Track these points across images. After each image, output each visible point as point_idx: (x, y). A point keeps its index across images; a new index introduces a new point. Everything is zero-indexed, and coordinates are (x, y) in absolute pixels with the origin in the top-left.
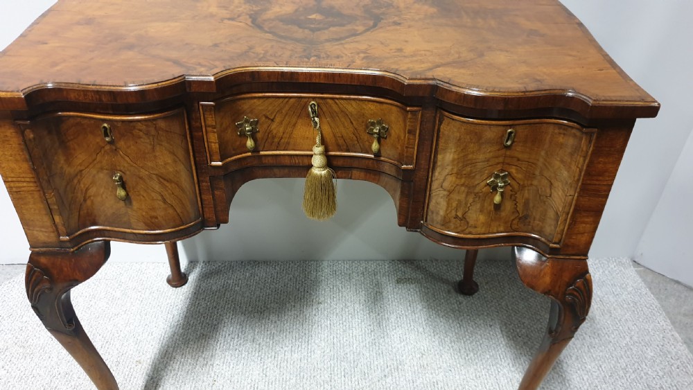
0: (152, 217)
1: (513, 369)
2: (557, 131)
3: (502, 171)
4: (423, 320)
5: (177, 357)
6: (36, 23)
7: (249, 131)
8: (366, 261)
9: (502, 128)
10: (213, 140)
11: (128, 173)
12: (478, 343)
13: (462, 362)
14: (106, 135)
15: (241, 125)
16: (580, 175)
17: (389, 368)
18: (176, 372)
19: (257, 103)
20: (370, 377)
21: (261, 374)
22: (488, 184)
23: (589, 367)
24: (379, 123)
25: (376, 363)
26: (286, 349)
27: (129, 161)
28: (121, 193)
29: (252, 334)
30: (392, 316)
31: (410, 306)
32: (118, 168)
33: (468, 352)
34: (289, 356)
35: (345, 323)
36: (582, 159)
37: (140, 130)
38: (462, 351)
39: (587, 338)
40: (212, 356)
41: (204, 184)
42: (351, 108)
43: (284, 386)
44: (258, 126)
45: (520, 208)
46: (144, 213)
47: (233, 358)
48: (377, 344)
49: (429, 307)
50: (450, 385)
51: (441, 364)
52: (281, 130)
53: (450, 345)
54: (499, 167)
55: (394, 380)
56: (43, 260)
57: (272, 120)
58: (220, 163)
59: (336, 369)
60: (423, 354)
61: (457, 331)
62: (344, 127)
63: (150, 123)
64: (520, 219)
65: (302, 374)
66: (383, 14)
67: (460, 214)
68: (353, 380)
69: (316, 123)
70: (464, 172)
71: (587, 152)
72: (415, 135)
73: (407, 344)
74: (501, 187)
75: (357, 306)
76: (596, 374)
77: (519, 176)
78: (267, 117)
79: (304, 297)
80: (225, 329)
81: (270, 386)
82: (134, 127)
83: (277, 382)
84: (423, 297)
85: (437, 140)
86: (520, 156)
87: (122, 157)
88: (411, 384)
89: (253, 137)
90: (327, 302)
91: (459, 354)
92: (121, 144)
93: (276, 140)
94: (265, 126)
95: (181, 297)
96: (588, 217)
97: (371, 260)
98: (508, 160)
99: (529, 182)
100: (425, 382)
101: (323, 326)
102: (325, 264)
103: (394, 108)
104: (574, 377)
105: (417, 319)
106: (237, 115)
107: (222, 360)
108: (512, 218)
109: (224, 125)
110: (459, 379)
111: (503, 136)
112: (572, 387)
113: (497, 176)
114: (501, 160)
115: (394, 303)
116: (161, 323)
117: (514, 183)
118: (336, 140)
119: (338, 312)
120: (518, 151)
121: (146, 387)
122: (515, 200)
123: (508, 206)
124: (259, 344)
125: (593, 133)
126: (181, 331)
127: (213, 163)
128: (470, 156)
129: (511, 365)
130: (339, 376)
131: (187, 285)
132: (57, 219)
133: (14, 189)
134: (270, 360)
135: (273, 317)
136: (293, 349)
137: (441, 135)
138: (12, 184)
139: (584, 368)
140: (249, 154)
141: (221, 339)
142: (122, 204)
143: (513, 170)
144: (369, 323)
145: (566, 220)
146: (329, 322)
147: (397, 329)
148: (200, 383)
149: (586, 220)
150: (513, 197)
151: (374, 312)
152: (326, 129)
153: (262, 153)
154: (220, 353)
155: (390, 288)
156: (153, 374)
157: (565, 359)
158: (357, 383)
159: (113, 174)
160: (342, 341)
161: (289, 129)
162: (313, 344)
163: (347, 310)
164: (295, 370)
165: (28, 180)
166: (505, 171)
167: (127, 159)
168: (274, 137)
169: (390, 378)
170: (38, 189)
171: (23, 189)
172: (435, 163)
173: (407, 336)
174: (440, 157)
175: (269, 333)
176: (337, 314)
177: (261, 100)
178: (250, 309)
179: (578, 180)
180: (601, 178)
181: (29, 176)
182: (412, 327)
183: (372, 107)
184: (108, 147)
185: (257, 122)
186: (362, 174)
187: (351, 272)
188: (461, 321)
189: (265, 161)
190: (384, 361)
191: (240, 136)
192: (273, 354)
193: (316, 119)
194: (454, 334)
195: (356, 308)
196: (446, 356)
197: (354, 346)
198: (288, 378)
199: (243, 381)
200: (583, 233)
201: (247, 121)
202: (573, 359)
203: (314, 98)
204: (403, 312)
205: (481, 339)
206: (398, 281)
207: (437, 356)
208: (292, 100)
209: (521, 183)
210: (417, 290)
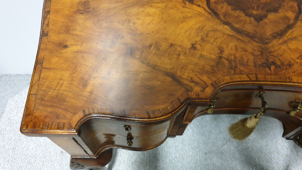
7: (213, 108)
10: (190, 116)
41: (175, 127)
138: (63, 146)
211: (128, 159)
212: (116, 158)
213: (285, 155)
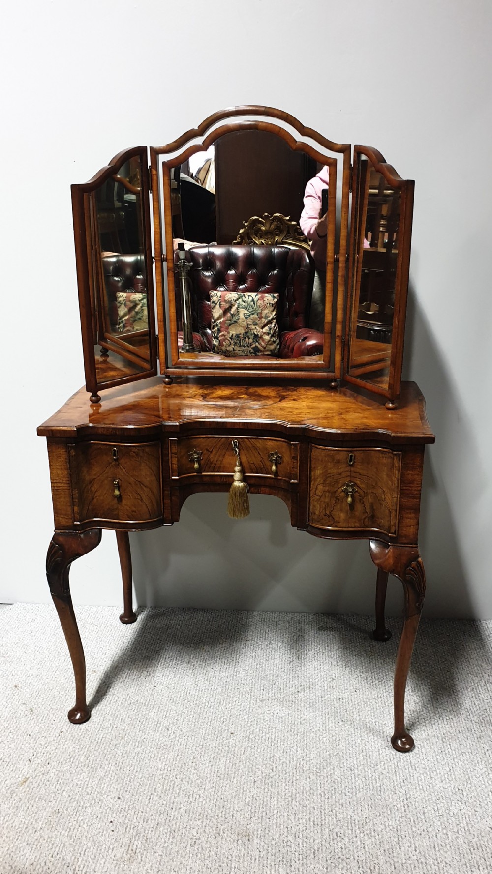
0: (133, 511)
1: (412, 693)
2: (381, 455)
3: (351, 481)
4: (338, 656)
5: (125, 669)
6: (72, 398)
7: (196, 458)
8: (292, 613)
9: (345, 453)
10: (174, 462)
11: (123, 480)
12: (384, 675)
13: (367, 686)
14: (115, 455)
15: (192, 455)
16: (398, 483)
17: (302, 687)
18: (124, 679)
19: (203, 441)
20: (285, 691)
21: (194, 685)
22: (343, 491)
23: (483, 696)
24: (276, 453)
25: (291, 683)
26: (215, 669)
27: (125, 472)
28: (117, 492)
29: (188, 658)
30: (311, 652)
31: (328, 646)
32: (118, 477)
33: (374, 680)
34: (218, 674)
35: (268, 655)
36: (397, 472)
37: (134, 452)
38: (369, 679)
39: (486, 676)
40: (154, 671)
41: (166, 492)
42: (259, 444)
43: (212, 693)
44: (202, 455)
45: (368, 510)
46: (128, 508)
47: (171, 673)
48: (294, 671)
49: (345, 648)
50: (353, 701)
51: (348, 686)
52: (216, 459)
53: (359, 675)
54: (349, 479)
55: (305, 695)
56: (61, 539)
57: (211, 452)
58: (177, 478)
59: (256, 685)
60: (333, 679)
61: (366, 665)
62: (255, 456)
63: (140, 448)
64: (369, 518)
65: (227, 686)
66: (288, 395)
67: (328, 512)
68: (270, 692)
69: (236, 451)
70: (327, 482)
71: (399, 467)
72: (297, 460)
73: (320, 672)
74: (350, 492)
75: (280, 644)
76: (488, 701)
77: (362, 486)
78: (207, 450)
79: (234, 635)
80: (166, 654)
81: (200, 692)
82: (131, 450)
83: (206, 691)
84: (341, 640)
85: (311, 463)
86: (361, 472)
87: (121, 469)
88: (320, 698)
89: (199, 461)
90: (254, 641)
91: (365, 681)
92: (122, 461)
93: (212, 465)
94: (206, 456)
95: (130, 631)
96: (410, 513)
97: (297, 613)
98: (353, 474)
99: (371, 491)
100: (332, 698)
101: (249, 656)
102: (255, 613)
103: (284, 443)
104: (467, 702)
105: (332, 656)
106: (190, 448)
107: (162, 674)
108: (364, 517)
109: (182, 454)
110: (363, 697)
111: (347, 458)
112: (463, 708)
113: (348, 485)
114: (348, 474)
115: (313, 644)
116: (113, 647)
117: (359, 490)
118: (250, 465)
119: (263, 647)
120: (359, 468)
121: (99, 687)
122: (363, 503)
123: (359, 507)
124: (194, 665)
125: (400, 454)
126: (129, 653)
127: (173, 478)
128: (329, 471)
129: (411, 691)
130: (259, 689)
131: (135, 623)
132: (76, 509)
133: (56, 488)
134: (201, 675)
135: (206, 648)
136: (222, 670)
137: (312, 459)
138: (55, 485)
139: (477, 696)
140: (196, 474)
141: (162, 661)
142: (116, 501)
143: (358, 482)
144: (289, 656)
145: (396, 515)
146: (254, 653)
147: (314, 661)
148: (143, 687)
149: (410, 516)
150: (362, 502)
151: (295, 648)
152: (244, 459)
153: (203, 473)
154: (160, 669)
155: (312, 633)
156: (106, 679)
157: (461, 689)
158: (273, 695)
159: (114, 480)
160: (264, 667)
161: (221, 458)
162: (239, 667)
163: (271, 646)
164: (222, 683)
165: (65, 482)
166: (353, 482)
167: (124, 470)
168: (211, 463)
169: (302, 693)
170: (69, 488)
171: (60, 488)
172: (310, 478)
173: (322, 666)
174: (312, 473)
175: (202, 658)
176: (262, 649)
177: (205, 439)
178: (188, 642)
179: (398, 486)
180: (412, 485)
181: (65, 480)
182: (327, 661)
183: (272, 444)
184: (113, 463)
185: (202, 453)
186: (267, 490)
187: (278, 620)
188: (372, 659)
189: (205, 479)
190: (298, 682)
191: (191, 461)
192: (205, 672)
193: (237, 449)
194: (364, 667)
195: (279, 646)
196: (354, 682)
197: (274, 671)
198: (216, 688)
199: (178, 688)
200: (410, 526)
201: (195, 452)
202: (469, 690)
203: (236, 438)
204: (321, 650)
205: (388, 672)
206: (319, 629)
207: (346, 682)
208: (223, 439)
209: (366, 491)
210: (336, 636)
211: (124, 700)
212: (105, 697)
213: (410, 711)
